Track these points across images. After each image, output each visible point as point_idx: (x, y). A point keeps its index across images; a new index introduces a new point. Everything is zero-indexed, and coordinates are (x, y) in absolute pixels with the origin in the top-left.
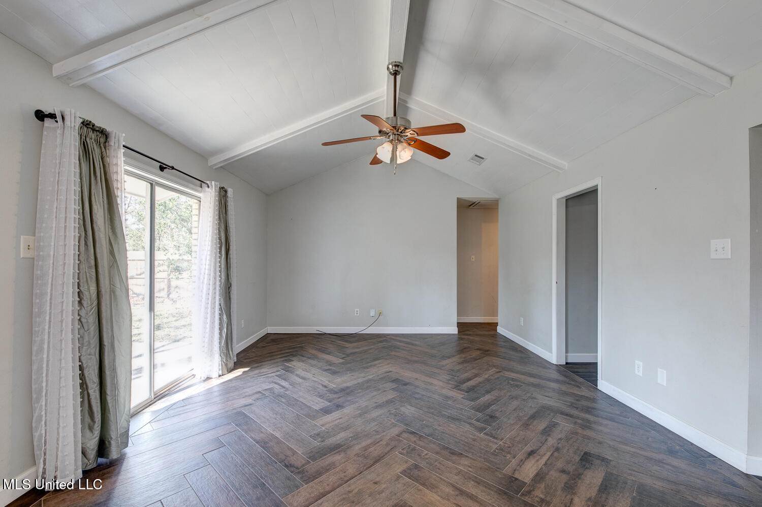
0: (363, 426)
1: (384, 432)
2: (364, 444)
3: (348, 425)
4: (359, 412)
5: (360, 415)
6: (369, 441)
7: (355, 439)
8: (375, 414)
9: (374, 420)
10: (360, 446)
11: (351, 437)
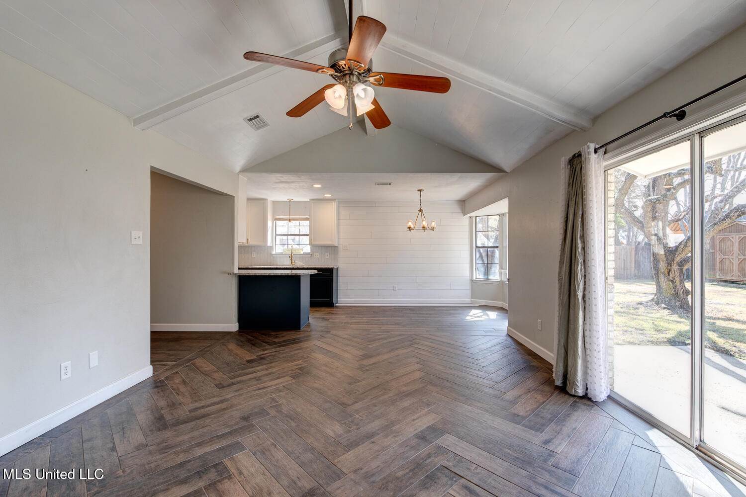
0: (388, 410)
1: (368, 405)
2: (386, 396)
3: (403, 412)
4: (394, 428)
5: (393, 423)
6: (381, 398)
7: (394, 400)
8: (376, 425)
9: (377, 417)
10: (389, 395)
11: (397, 401)
